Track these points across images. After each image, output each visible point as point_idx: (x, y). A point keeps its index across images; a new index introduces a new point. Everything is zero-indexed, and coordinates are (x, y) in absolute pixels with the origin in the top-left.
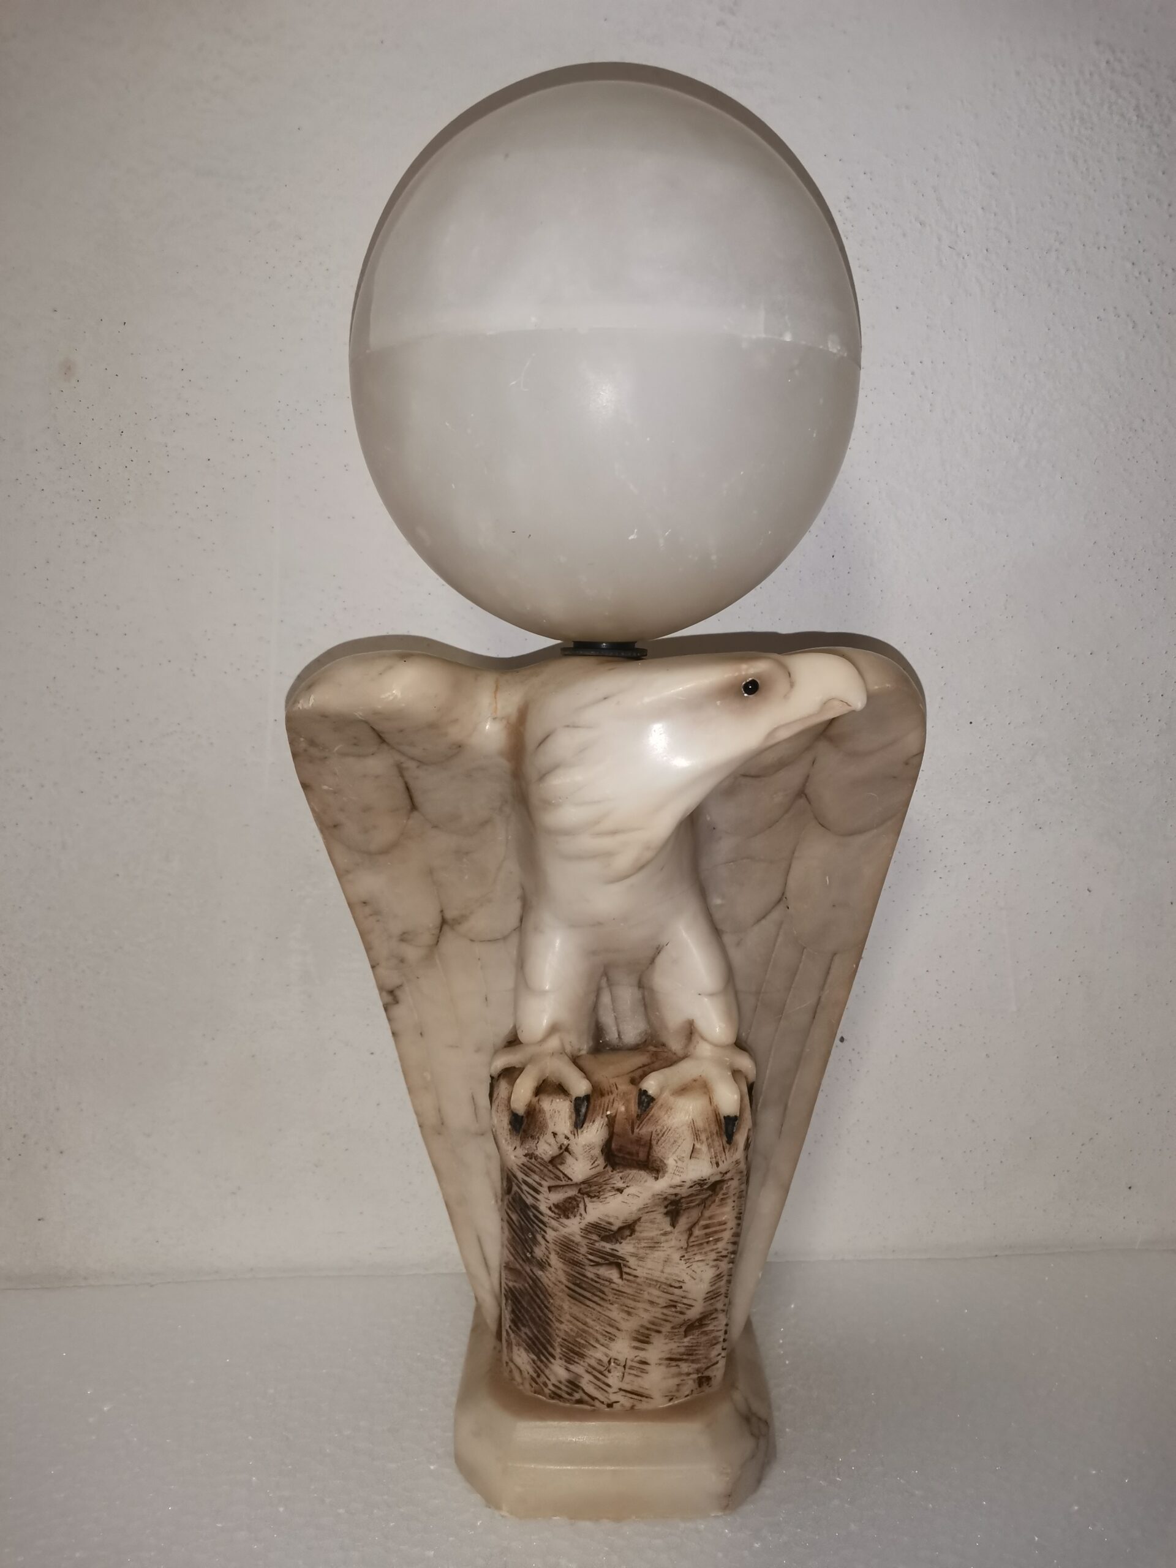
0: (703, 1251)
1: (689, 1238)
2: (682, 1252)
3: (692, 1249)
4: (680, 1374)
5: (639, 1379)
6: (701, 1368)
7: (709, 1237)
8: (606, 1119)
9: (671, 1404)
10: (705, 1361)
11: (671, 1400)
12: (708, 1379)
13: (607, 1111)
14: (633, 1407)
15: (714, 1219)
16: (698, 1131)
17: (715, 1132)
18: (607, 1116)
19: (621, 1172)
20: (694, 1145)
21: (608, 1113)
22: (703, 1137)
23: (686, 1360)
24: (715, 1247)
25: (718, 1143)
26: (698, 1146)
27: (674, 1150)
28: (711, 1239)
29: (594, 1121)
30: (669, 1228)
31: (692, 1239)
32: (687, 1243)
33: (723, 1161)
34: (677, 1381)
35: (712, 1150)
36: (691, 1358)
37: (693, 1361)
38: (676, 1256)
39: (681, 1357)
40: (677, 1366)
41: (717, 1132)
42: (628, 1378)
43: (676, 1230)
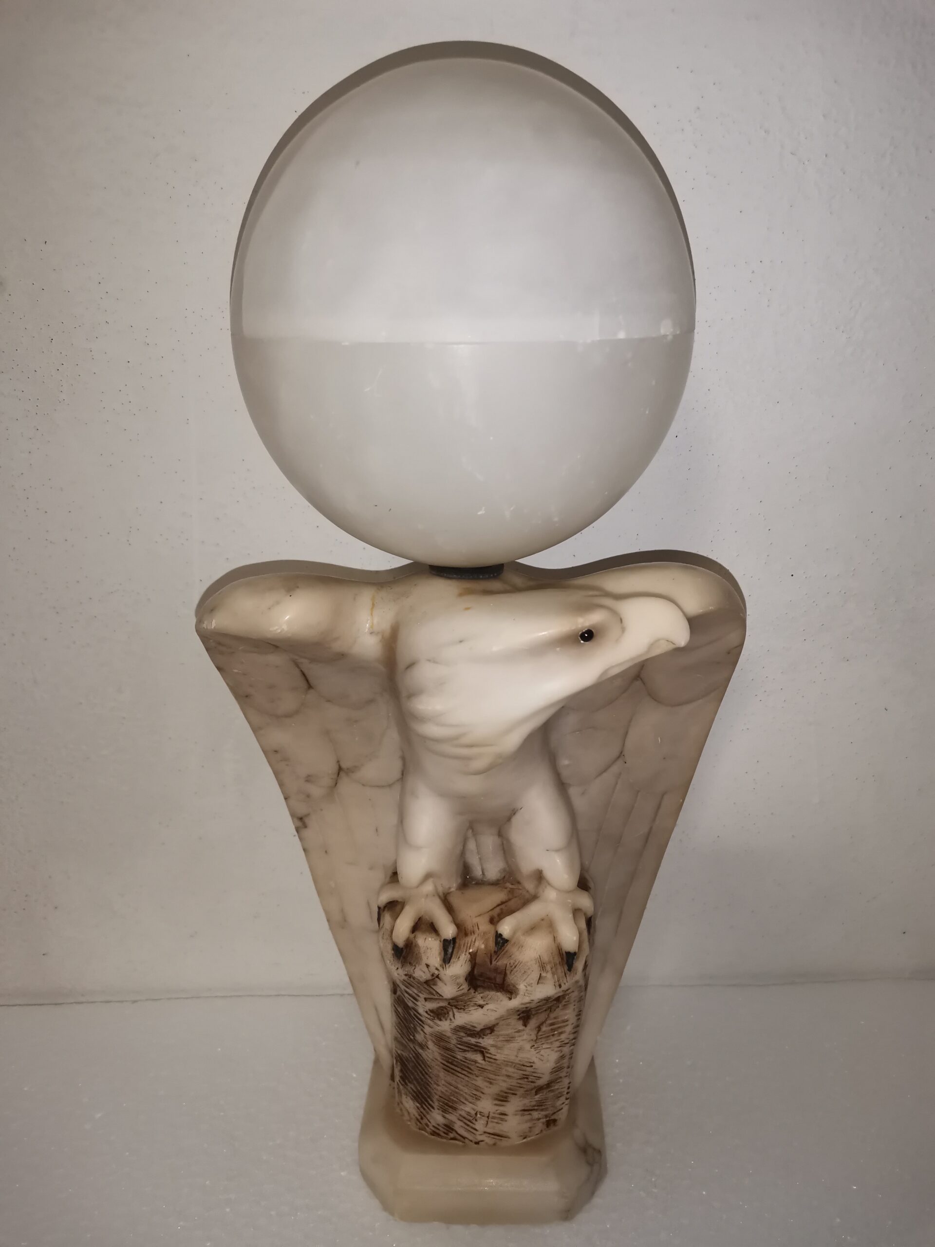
0: (549, 1041)
1: (538, 1033)
2: (533, 1043)
3: (540, 1040)
4: (532, 1120)
5: (500, 1125)
6: (549, 1114)
7: (554, 1032)
8: (469, 956)
9: (525, 1140)
10: (552, 1108)
11: (524, 1138)
12: (555, 1121)
13: (470, 949)
14: (495, 1144)
15: (558, 1019)
16: (544, 963)
17: (558, 962)
18: (470, 953)
19: (481, 993)
20: (541, 974)
21: (471, 951)
22: (548, 968)
23: (536, 1110)
24: (559, 1038)
25: (560, 971)
26: (544, 974)
27: (525, 978)
28: (556, 1032)
29: (459, 958)
30: (522, 1027)
31: (540, 1034)
32: (537, 1037)
33: (565, 984)
34: (529, 1124)
35: (556, 976)
36: (541, 1108)
37: (542, 1110)
38: (527, 1046)
39: (532, 1108)
40: (530, 1114)
41: (560, 963)
42: (490, 1125)
43: (529, 1027)
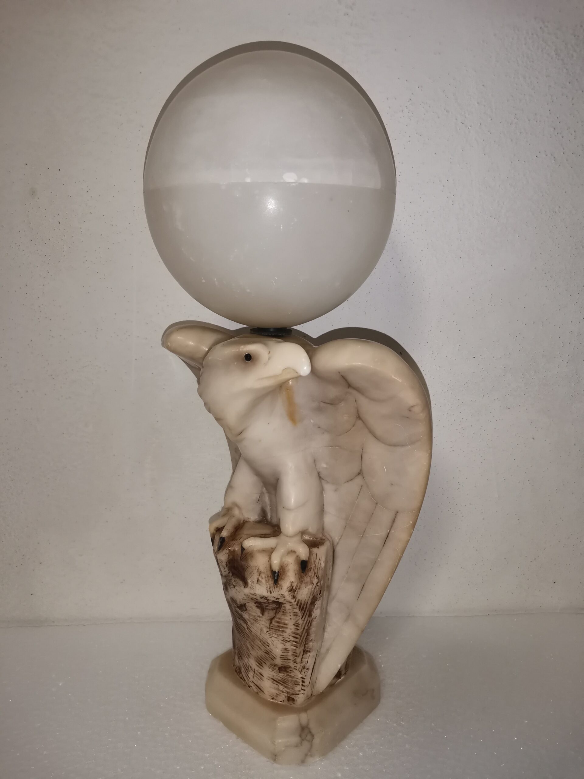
0: (277, 633)
1: (270, 624)
2: (268, 630)
3: (272, 630)
4: (278, 689)
5: (260, 681)
6: (290, 692)
7: (279, 628)
8: (228, 551)
9: (271, 700)
10: (292, 690)
11: (273, 699)
12: (293, 700)
13: (230, 547)
14: (257, 693)
15: (282, 620)
16: (260, 572)
19: (235, 578)
20: (258, 578)
21: (230, 549)
22: (263, 576)
23: (282, 685)
24: (282, 634)
25: (271, 582)
26: (260, 579)
28: (280, 629)
29: (223, 550)
30: (261, 615)
31: (271, 625)
32: (270, 626)
33: (274, 592)
34: (277, 692)
36: (284, 684)
37: (285, 687)
38: (265, 630)
39: (279, 681)
40: (277, 684)
42: (255, 678)
43: (264, 617)
